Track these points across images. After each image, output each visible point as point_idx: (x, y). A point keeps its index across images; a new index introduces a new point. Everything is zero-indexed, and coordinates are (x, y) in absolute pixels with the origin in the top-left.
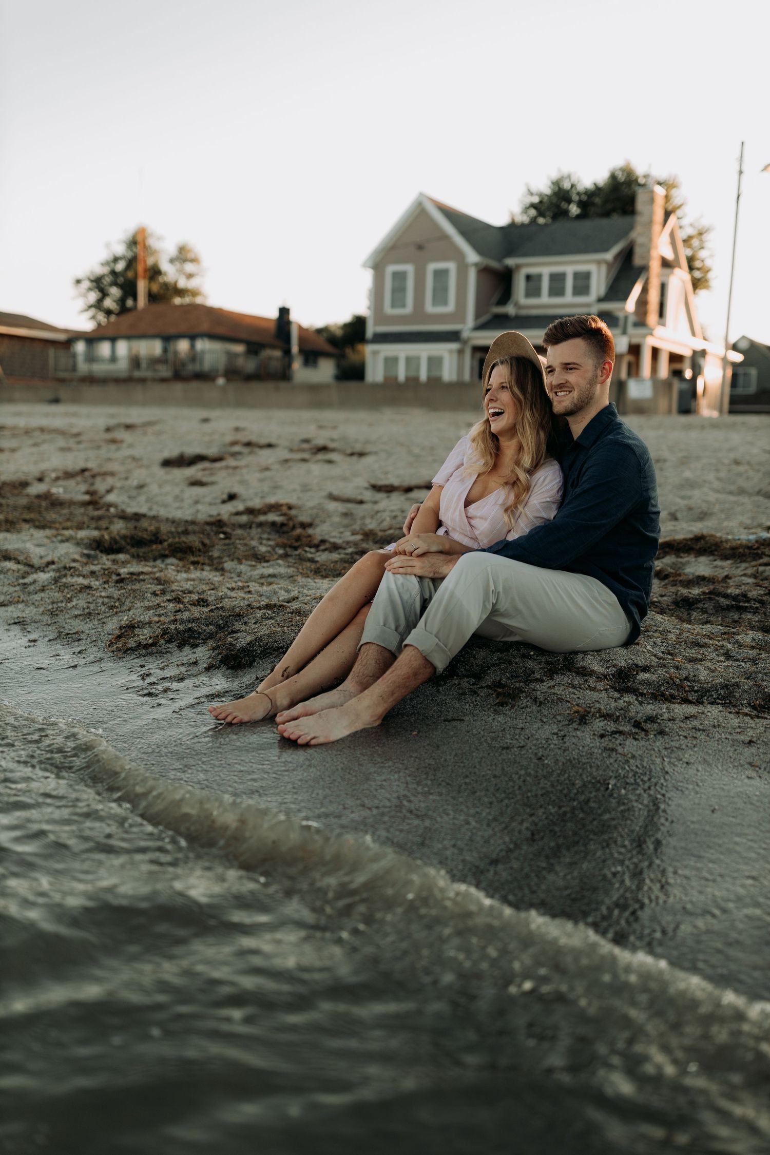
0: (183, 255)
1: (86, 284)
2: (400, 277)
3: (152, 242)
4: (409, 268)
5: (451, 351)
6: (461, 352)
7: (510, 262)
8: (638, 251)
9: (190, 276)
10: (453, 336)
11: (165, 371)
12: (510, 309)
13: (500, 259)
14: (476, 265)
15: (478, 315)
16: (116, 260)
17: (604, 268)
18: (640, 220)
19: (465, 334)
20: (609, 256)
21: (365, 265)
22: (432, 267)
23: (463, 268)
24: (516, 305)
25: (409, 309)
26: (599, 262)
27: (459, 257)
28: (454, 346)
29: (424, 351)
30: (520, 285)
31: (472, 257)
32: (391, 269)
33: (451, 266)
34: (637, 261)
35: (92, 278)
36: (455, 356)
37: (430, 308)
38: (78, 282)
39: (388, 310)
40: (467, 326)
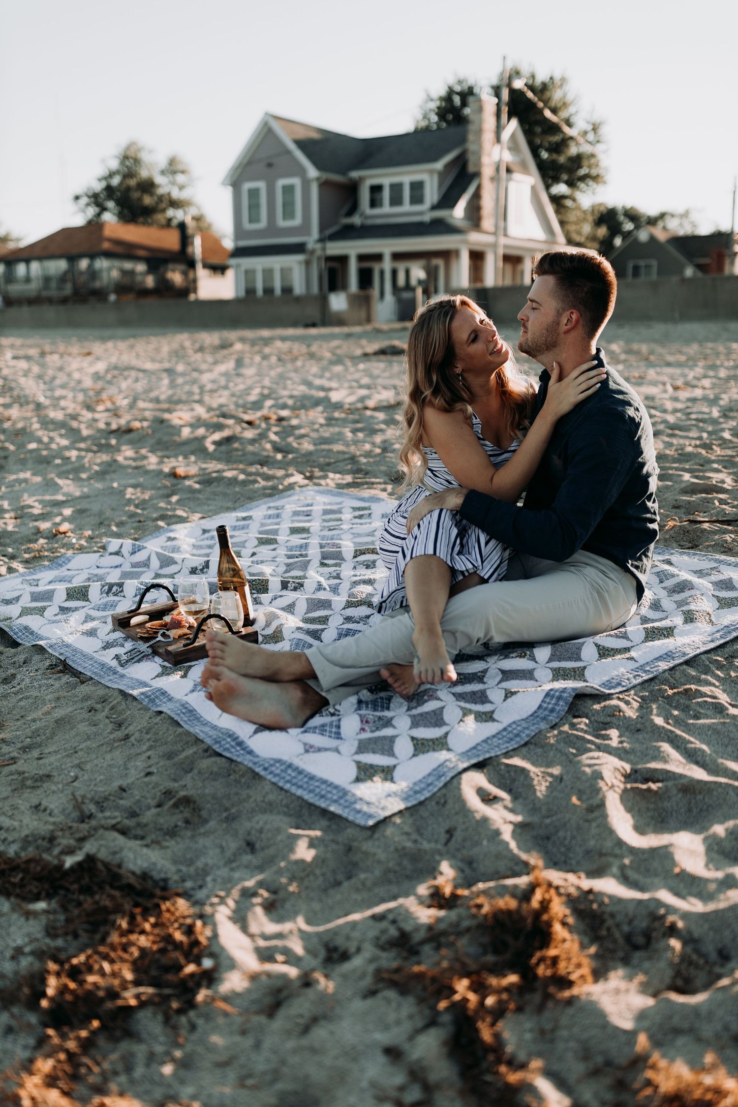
0: (173, 168)
1: (84, 200)
2: (254, 194)
3: (144, 156)
4: (261, 185)
5: (300, 263)
6: (308, 263)
7: (355, 174)
8: (471, 158)
9: (181, 188)
10: (299, 248)
11: (68, 289)
12: (356, 220)
13: (344, 172)
14: (318, 179)
15: (322, 228)
16: (111, 175)
17: (436, 178)
18: (472, 128)
19: (310, 246)
20: (439, 165)
21: (224, 183)
22: (281, 182)
23: (306, 183)
24: (362, 214)
25: (263, 224)
26: (431, 172)
27: (301, 172)
28: (300, 257)
29: (276, 262)
30: (365, 196)
31: (313, 172)
32: (247, 186)
33: (296, 181)
34: (471, 169)
35: (90, 193)
36: (303, 266)
37: (282, 223)
38: (77, 198)
39: (247, 226)
40: (312, 239)
